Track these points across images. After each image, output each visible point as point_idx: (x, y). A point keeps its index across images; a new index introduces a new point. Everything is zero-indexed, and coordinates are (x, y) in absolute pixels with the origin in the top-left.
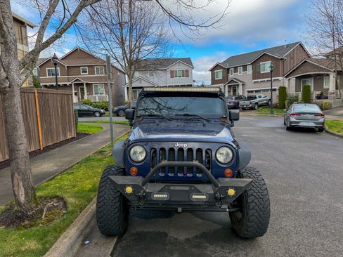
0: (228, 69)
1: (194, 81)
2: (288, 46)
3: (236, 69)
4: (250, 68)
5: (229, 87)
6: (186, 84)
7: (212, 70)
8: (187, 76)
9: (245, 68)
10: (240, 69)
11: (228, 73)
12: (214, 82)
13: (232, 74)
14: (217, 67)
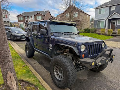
0: (25, 17)
1: (10, 20)
2: (45, 11)
3: (28, 17)
4: (33, 17)
5: (26, 24)
6: (6, 21)
7: (18, 16)
8: (7, 17)
9: (31, 17)
10: (30, 17)
11: (25, 18)
12: (19, 21)
13: (26, 19)
14: (20, 15)
